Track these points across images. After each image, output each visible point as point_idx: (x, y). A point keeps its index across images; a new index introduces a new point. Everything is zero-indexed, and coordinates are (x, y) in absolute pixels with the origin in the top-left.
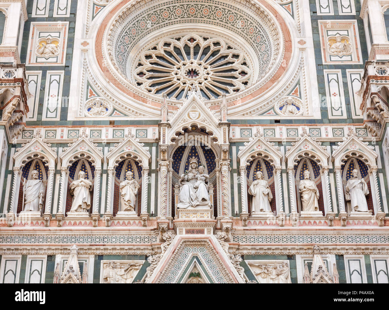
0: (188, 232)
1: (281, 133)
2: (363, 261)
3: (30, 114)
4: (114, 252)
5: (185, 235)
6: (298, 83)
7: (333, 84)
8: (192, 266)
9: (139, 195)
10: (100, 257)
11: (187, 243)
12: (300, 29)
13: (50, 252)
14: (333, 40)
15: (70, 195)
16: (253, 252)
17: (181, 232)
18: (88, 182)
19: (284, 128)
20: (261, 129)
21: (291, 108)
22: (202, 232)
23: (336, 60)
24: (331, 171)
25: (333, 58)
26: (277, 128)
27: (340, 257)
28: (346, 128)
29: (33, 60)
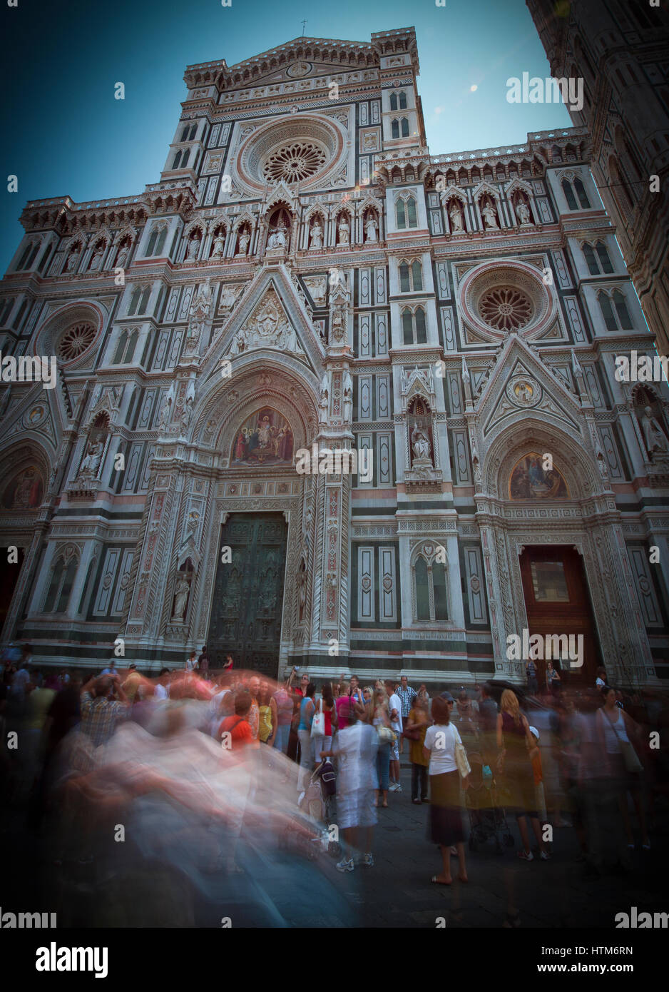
0: (270, 264)
1: (331, 197)
2: (370, 271)
3: (198, 203)
4: (230, 279)
5: (268, 266)
6: (346, 166)
7: (364, 165)
8: (269, 285)
9: (249, 244)
10: (222, 283)
11: (268, 271)
12: (349, 135)
13: (196, 283)
14: (367, 139)
15: (213, 247)
16: (307, 272)
17: (266, 265)
18: (223, 239)
19: (333, 194)
20: (320, 196)
21: (341, 181)
22: (277, 263)
23: (368, 151)
24: (357, 217)
25: (367, 150)
26: (329, 195)
27: (356, 270)
28: (368, 190)
29: (205, 172)
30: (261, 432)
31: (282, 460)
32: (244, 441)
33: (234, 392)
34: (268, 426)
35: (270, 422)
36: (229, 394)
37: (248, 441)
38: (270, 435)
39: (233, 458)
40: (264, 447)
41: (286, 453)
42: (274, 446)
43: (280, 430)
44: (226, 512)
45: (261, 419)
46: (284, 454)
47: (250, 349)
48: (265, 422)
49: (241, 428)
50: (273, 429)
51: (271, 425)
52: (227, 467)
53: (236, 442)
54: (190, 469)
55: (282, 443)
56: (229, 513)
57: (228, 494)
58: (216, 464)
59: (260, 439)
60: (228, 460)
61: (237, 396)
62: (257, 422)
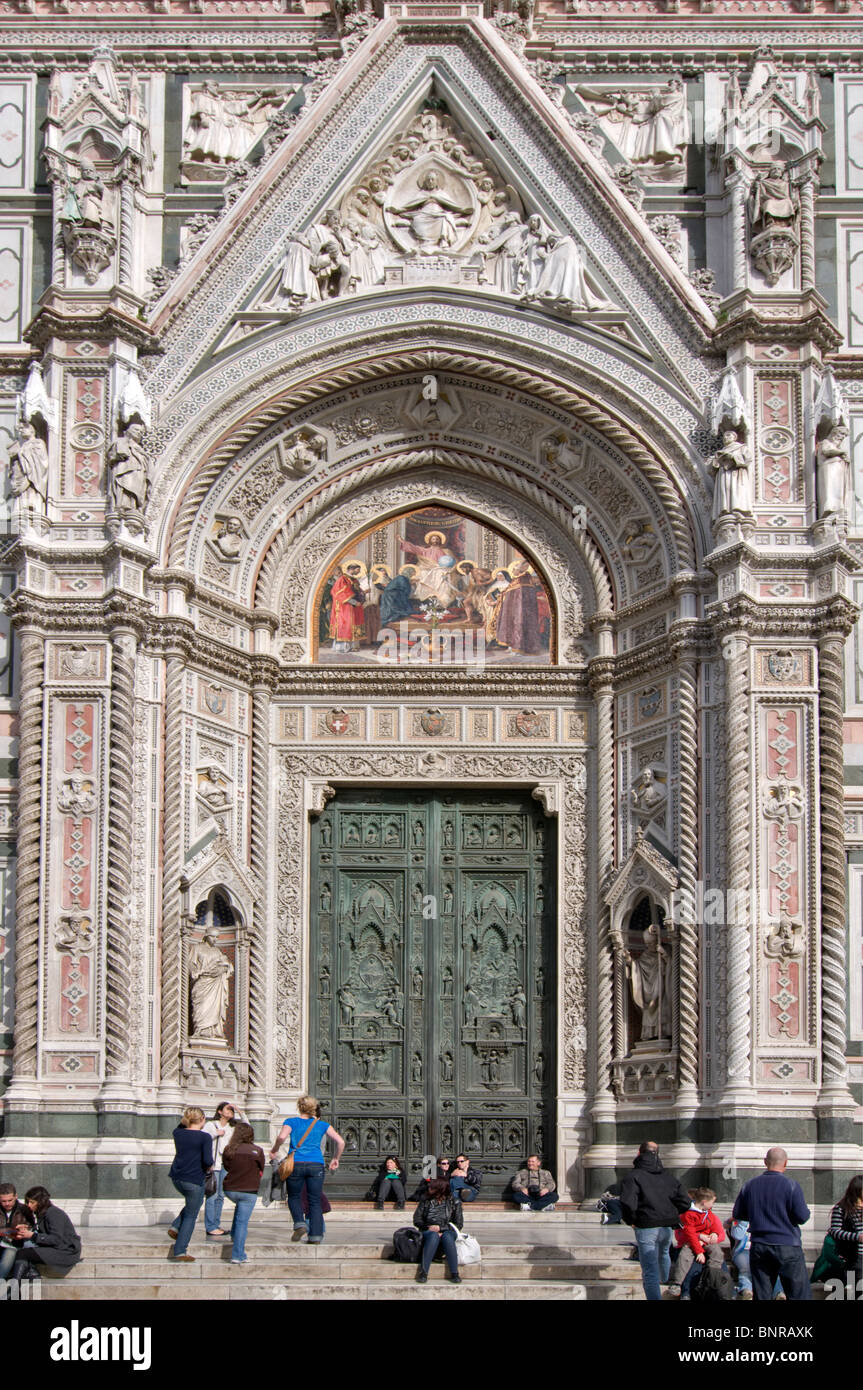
30: (421, 574)
31: (512, 653)
32: (358, 595)
33: (308, 435)
34: (446, 560)
35: (453, 545)
36: (291, 443)
37: (373, 598)
38: (460, 585)
39: (323, 637)
40: (440, 615)
41: (525, 634)
42: (475, 612)
43: (496, 573)
44: (325, 780)
45: (415, 535)
46: (518, 637)
47: (364, 289)
48: (434, 549)
49: (338, 560)
50: (469, 568)
51: (458, 555)
52: (307, 660)
53: (326, 596)
54: (176, 638)
55: (510, 604)
56: (330, 784)
57: (321, 735)
58: (266, 644)
59: (420, 593)
60: (307, 642)
61: (320, 452)
62: (400, 547)
